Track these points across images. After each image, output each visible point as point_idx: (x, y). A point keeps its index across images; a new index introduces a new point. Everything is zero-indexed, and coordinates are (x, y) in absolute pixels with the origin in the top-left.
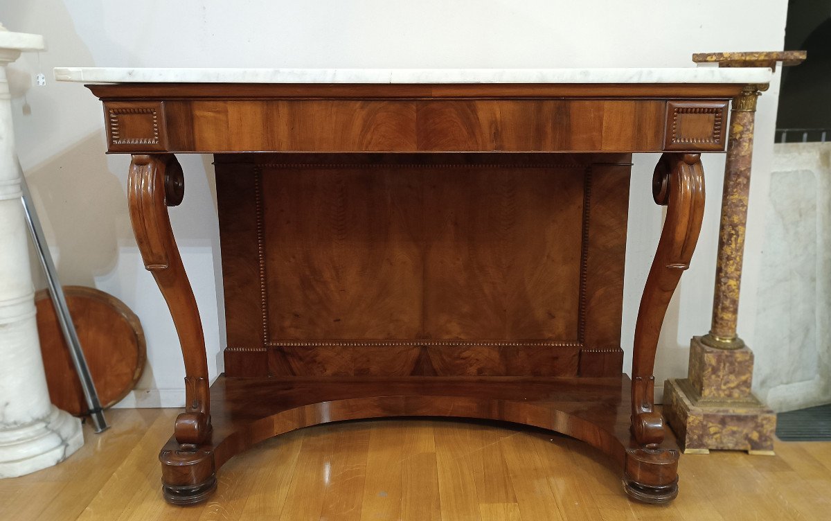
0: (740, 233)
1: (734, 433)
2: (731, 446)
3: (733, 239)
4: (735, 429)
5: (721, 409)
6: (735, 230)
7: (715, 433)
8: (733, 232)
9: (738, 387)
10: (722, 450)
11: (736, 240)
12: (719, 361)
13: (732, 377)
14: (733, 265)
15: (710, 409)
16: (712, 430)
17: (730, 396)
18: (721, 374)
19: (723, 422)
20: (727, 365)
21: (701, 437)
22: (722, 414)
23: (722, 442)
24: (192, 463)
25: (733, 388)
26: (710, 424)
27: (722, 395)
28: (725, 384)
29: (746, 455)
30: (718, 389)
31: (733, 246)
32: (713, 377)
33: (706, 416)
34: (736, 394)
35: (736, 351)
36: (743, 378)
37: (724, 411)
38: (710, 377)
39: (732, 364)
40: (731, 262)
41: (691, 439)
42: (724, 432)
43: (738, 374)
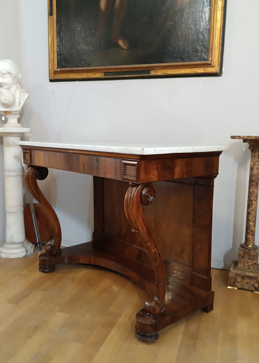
0: (253, 204)
1: (247, 283)
2: (247, 288)
3: (251, 206)
4: (248, 281)
5: (243, 272)
6: (252, 203)
7: (240, 282)
8: (251, 203)
9: (252, 265)
10: (243, 289)
11: (252, 206)
12: (244, 253)
13: (250, 261)
14: (251, 216)
15: (238, 272)
16: (239, 280)
17: (249, 268)
18: (245, 259)
19: (243, 277)
20: (248, 255)
21: (234, 282)
22: (242, 274)
23: (243, 286)
24: (47, 259)
25: (250, 265)
26: (238, 278)
27: (246, 267)
28: (247, 263)
29: (252, 293)
30: (244, 265)
31: (251, 209)
32: (242, 259)
33: (236, 274)
34: (252, 267)
35: (251, 250)
36: (254, 262)
37: (244, 273)
38: (241, 260)
39: (249, 255)
40: (250, 215)
41: (230, 283)
42: (244, 281)
43: (252, 260)
